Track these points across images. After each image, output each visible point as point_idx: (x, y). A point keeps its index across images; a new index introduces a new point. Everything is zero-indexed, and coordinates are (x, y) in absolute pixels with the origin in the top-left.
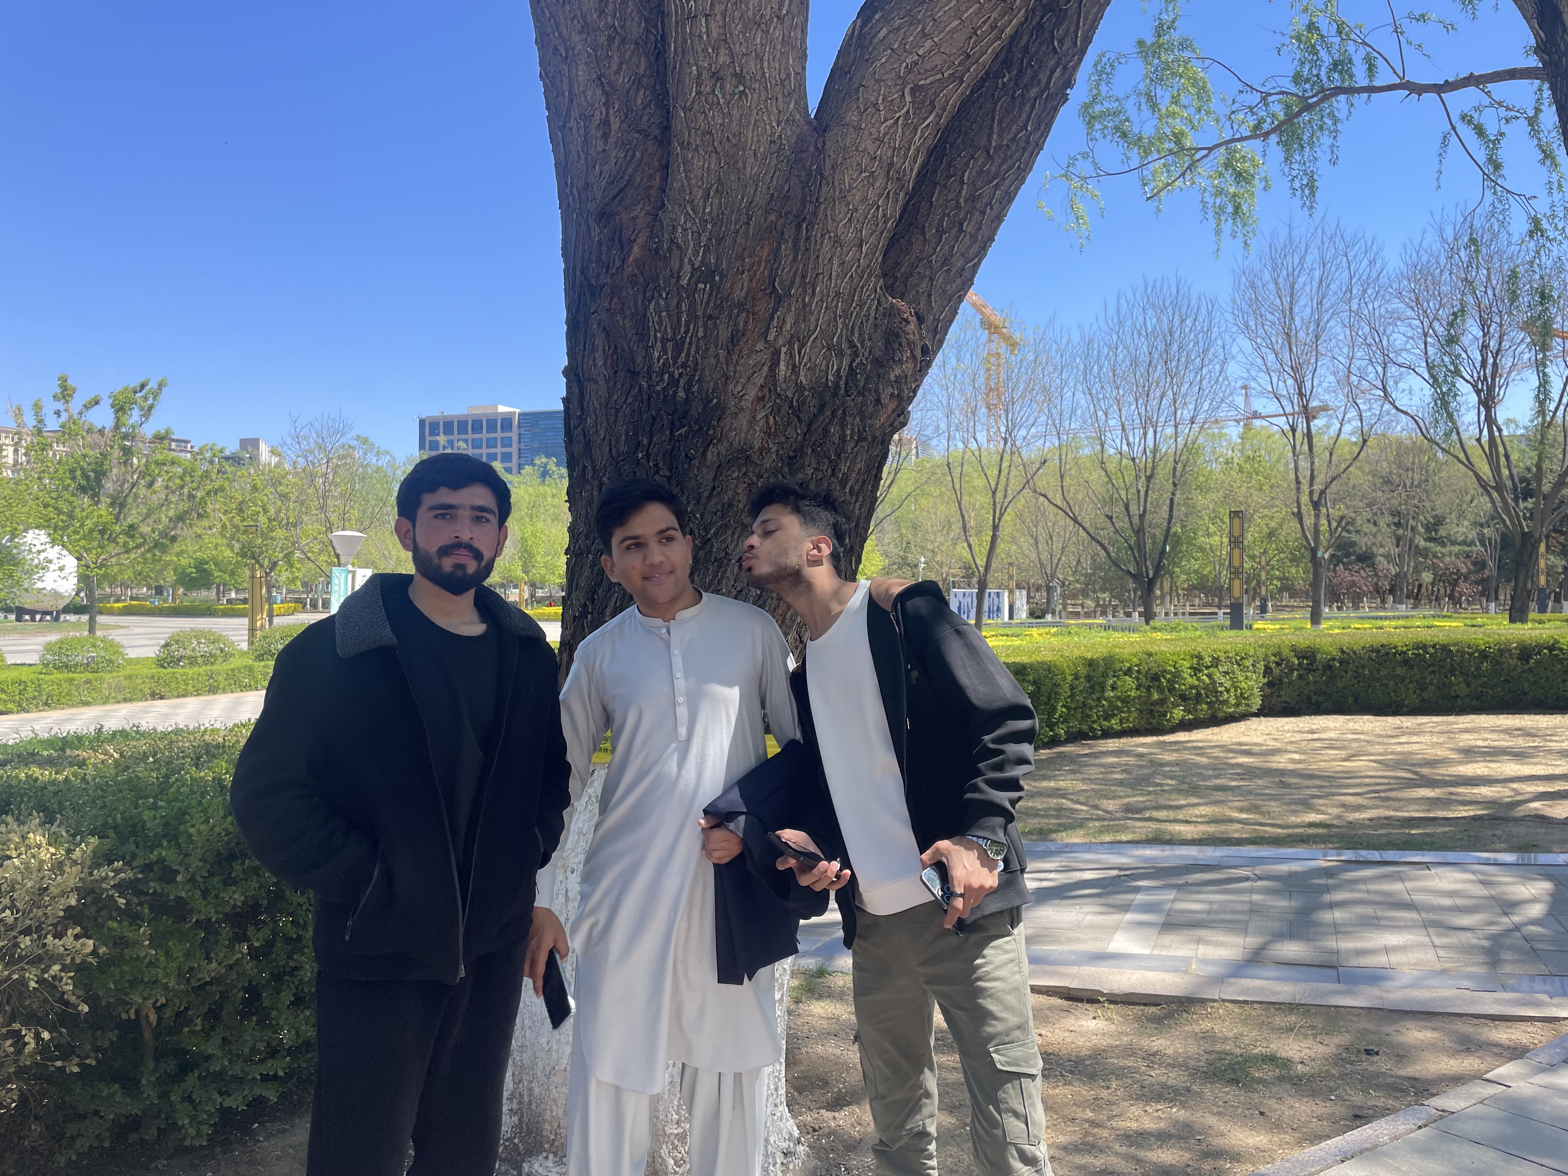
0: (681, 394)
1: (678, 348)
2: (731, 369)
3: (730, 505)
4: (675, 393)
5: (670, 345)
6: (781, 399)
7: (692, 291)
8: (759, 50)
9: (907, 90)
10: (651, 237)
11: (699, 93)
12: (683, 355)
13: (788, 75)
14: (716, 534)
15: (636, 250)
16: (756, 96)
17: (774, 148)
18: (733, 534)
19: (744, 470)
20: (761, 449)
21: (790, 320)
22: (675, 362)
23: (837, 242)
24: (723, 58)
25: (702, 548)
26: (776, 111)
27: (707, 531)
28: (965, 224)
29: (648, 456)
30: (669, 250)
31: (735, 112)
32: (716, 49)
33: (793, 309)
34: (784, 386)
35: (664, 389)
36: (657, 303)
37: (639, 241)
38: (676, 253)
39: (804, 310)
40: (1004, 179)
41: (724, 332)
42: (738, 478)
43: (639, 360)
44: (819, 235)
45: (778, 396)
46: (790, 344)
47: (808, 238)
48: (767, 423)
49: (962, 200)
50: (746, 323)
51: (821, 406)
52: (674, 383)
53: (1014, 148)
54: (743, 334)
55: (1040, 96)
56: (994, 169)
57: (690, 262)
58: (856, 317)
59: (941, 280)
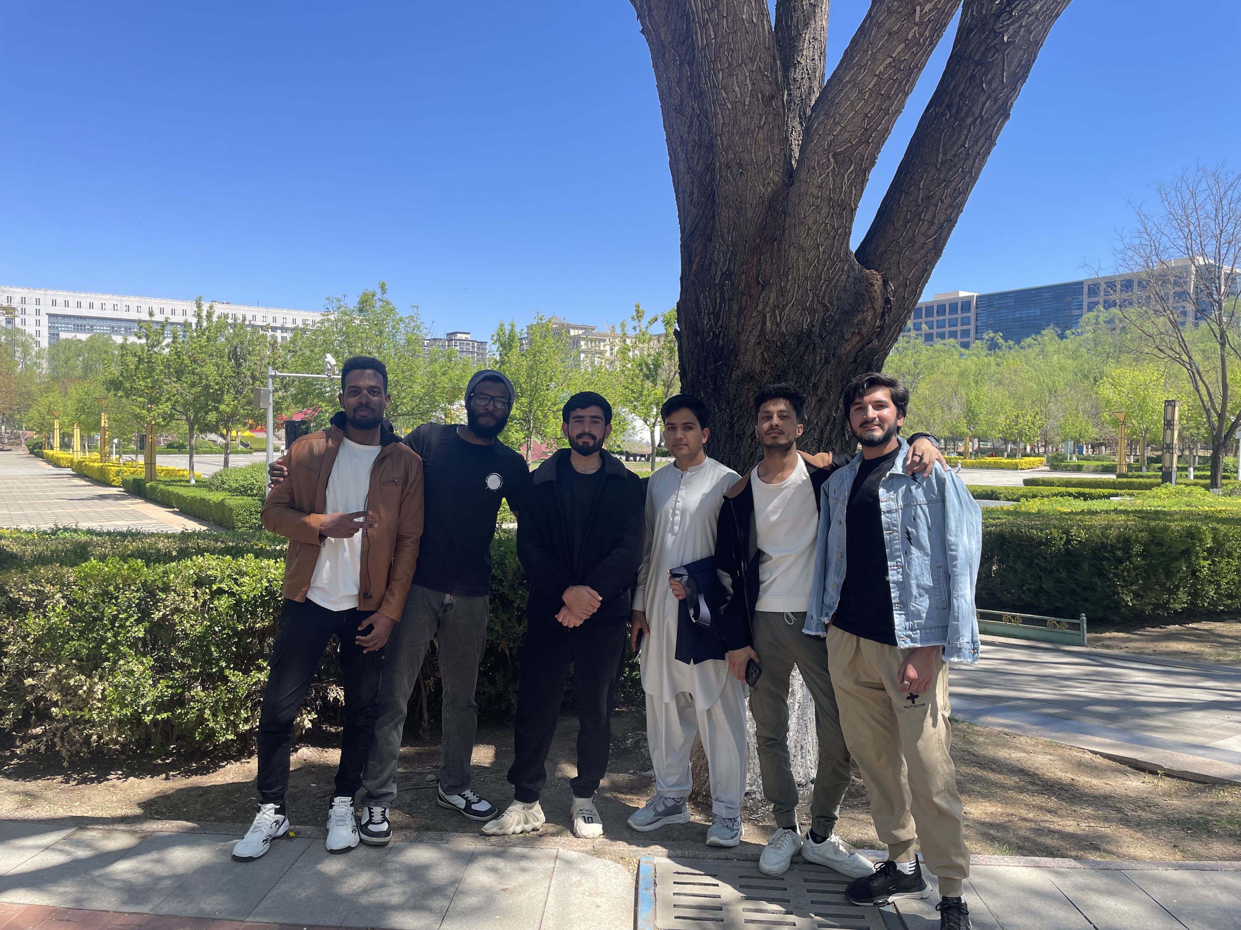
0: (721, 342)
1: (717, 317)
2: (741, 328)
4: (718, 342)
5: (712, 316)
6: (770, 343)
7: (722, 285)
8: (749, 148)
9: (830, 156)
10: (701, 258)
11: (721, 177)
12: (721, 321)
13: (768, 158)
15: (694, 266)
16: (749, 173)
17: (761, 200)
18: (748, 420)
19: (751, 384)
20: (761, 372)
21: (773, 296)
22: (716, 325)
23: (802, 249)
24: (731, 156)
26: (761, 179)
28: (923, 215)
29: (705, 377)
30: (710, 264)
31: (740, 184)
32: (727, 152)
33: (774, 290)
35: (712, 340)
36: (705, 294)
37: (696, 261)
38: (713, 266)
39: (782, 292)
40: (950, 181)
41: (735, 308)
42: (749, 389)
44: (787, 247)
45: (768, 341)
46: (773, 311)
47: (779, 250)
48: (763, 357)
49: (920, 200)
50: (746, 301)
51: (798, 344)
52: (717, 336)
53: (956, 160)
54: (745, 308)
55: (974, 122)
56: (942, 176)
57: (721, 269)
58: (826, 288)
59: (907, 253)
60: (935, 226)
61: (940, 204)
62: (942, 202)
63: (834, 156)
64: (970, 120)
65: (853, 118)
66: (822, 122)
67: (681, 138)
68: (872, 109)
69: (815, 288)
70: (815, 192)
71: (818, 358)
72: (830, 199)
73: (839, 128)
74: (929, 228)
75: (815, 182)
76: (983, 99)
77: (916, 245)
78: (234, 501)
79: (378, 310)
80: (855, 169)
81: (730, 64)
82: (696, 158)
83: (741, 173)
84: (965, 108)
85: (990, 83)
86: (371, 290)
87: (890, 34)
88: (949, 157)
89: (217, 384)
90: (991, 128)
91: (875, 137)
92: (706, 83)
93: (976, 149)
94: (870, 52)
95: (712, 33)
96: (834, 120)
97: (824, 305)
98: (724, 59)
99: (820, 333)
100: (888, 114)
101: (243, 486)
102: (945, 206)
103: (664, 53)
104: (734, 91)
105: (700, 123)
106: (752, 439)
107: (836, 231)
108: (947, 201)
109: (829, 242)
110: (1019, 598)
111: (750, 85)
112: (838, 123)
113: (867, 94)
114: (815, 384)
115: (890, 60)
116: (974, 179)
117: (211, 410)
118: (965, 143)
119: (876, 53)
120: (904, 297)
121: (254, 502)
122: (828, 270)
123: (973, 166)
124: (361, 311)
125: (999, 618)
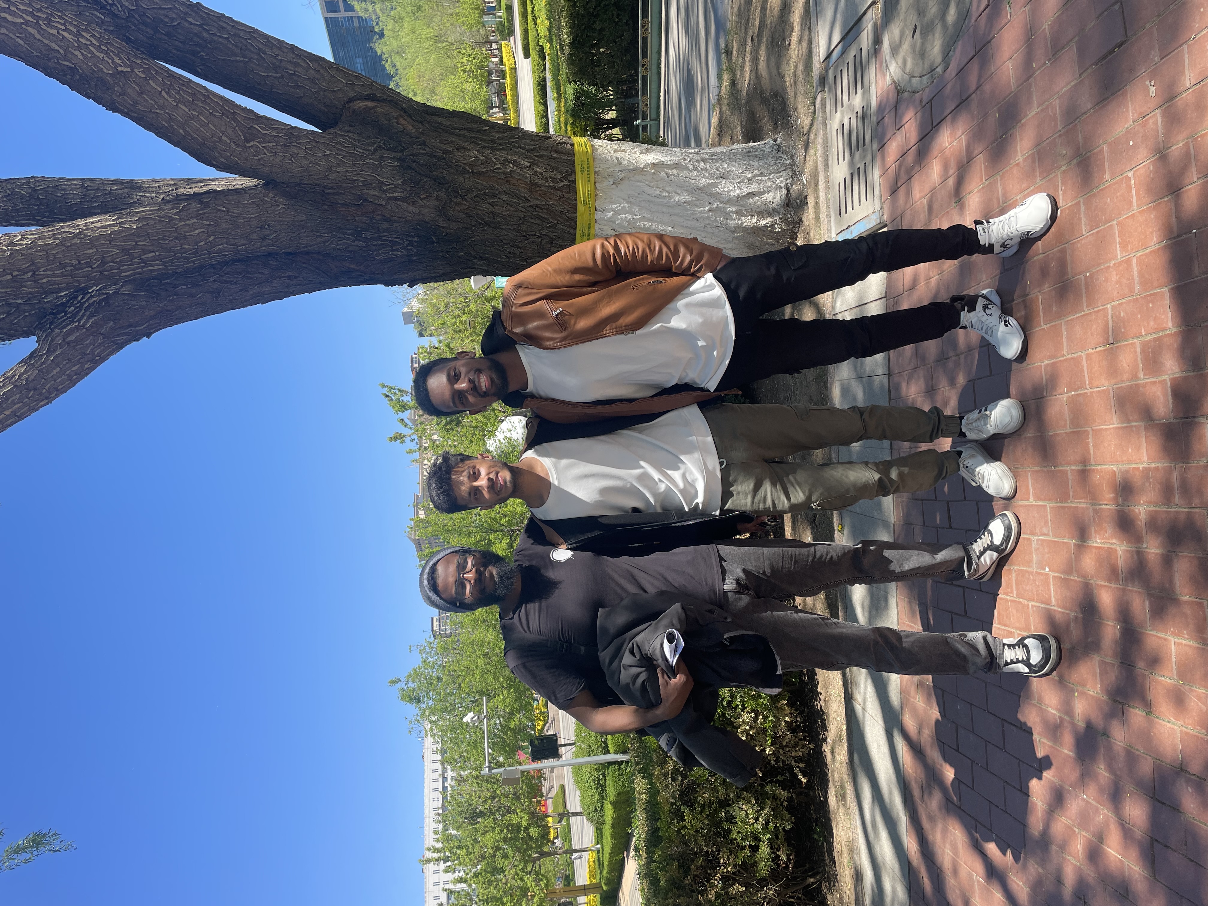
0: (416, 239)
1: (394, 243)
2: (401, 220)
3: (467, 214)
4: (416, 242)
5: (394, 248)
6: (412, 193)
7: (366, 240)
8: (246, 220)
9: (249, 145)
10: (344, 259)
11: (273, 245)
12: (397, 240)
13: (253, 202)
14: (482, 219)
15: (352, 266)
16: (268, 219)
17: (291, 207)
18: (480, 210)
19: (448, 208)
20: (437, 200)
21: (372, 192)
22: (401, 244)
23: (329, 169)
24: (254, 236)
25: (489, 225)
27: (481, 223)
28: (291, 72)
30: (350, 251)
31: (278, 227)
32: (251, 240)
33: (367, 191)
34: (405, 192)
35: (415, 248)
36: (376, 255)
37: (347, 265)
38: (351, 248)
39: (367, 184)
40: (259, 49)
41: (385, 225)
42: (453, 211)
43: (403, 260)
44: (328, 182)
45: (411, 194)
46: (385, 191)
47: (332, 188)
48: (424, 198)
49: (277, 75)
50: (378, 215)
51: (411, 168)
52: (411, 243)
53: (240, 45)
54: (384, 216)
55: (207, 31)
56: (255, 56)
57: (354, 241)
58: (361, 149)
59: (324, 84)
60: (299, 61)
61: (279, 58)
62: (278, 55)
63: (248, 141)
64: (205, 34)
65: (214, 126)
66: (219, 153)
67: (241, 291)
68: (205, 109)
69: (361, 157)
70: (280, 158)
71: (421, 151)
72: (284, 145)
73: (224, 138)
74: (301, 66)
75: (271, 159)
76: (186, 24)
77: (317, 76)
78: (611, 792)
79: (416, 685)
80: (257, 125)
81: (176, 238)
82: (258, 275)
83: (269, 226)
84: (195, 39)
85: (172, 19)
86: (398, 694)
87: (142, 93)
88: (239, 51)
89: (502, 831)
90: (211, 17)
91: (229, 107)
92: (193, 262)
93: (229, 28)
94: (158, 111)
95: (150, 255)
96: (218, 142)
97: (376, 150)
98: (172, 244)
99: (400, 152)
100: (208, 95)
101: (597, 789)
102: (281, 53)
103: (167, 311)
104: (198, 234)
105: (226, 274)
106: (496, 205)
107: (311, 141)
108: (277, 52)
109: (321, 147)
110: (627, 24)
111: (193, 221)
112: (220, 138)
113: (194, 113)
114: (443, 153)
115: (163, 93)
116: (255, 31)
117: (528, 834)
118: (225, 38)
119: (158, 106)
120: (362, 85)
121: (611, 774)
122: (345, 147)
123: (245, 31)
124: (419, 701)
125: (645, 39)
